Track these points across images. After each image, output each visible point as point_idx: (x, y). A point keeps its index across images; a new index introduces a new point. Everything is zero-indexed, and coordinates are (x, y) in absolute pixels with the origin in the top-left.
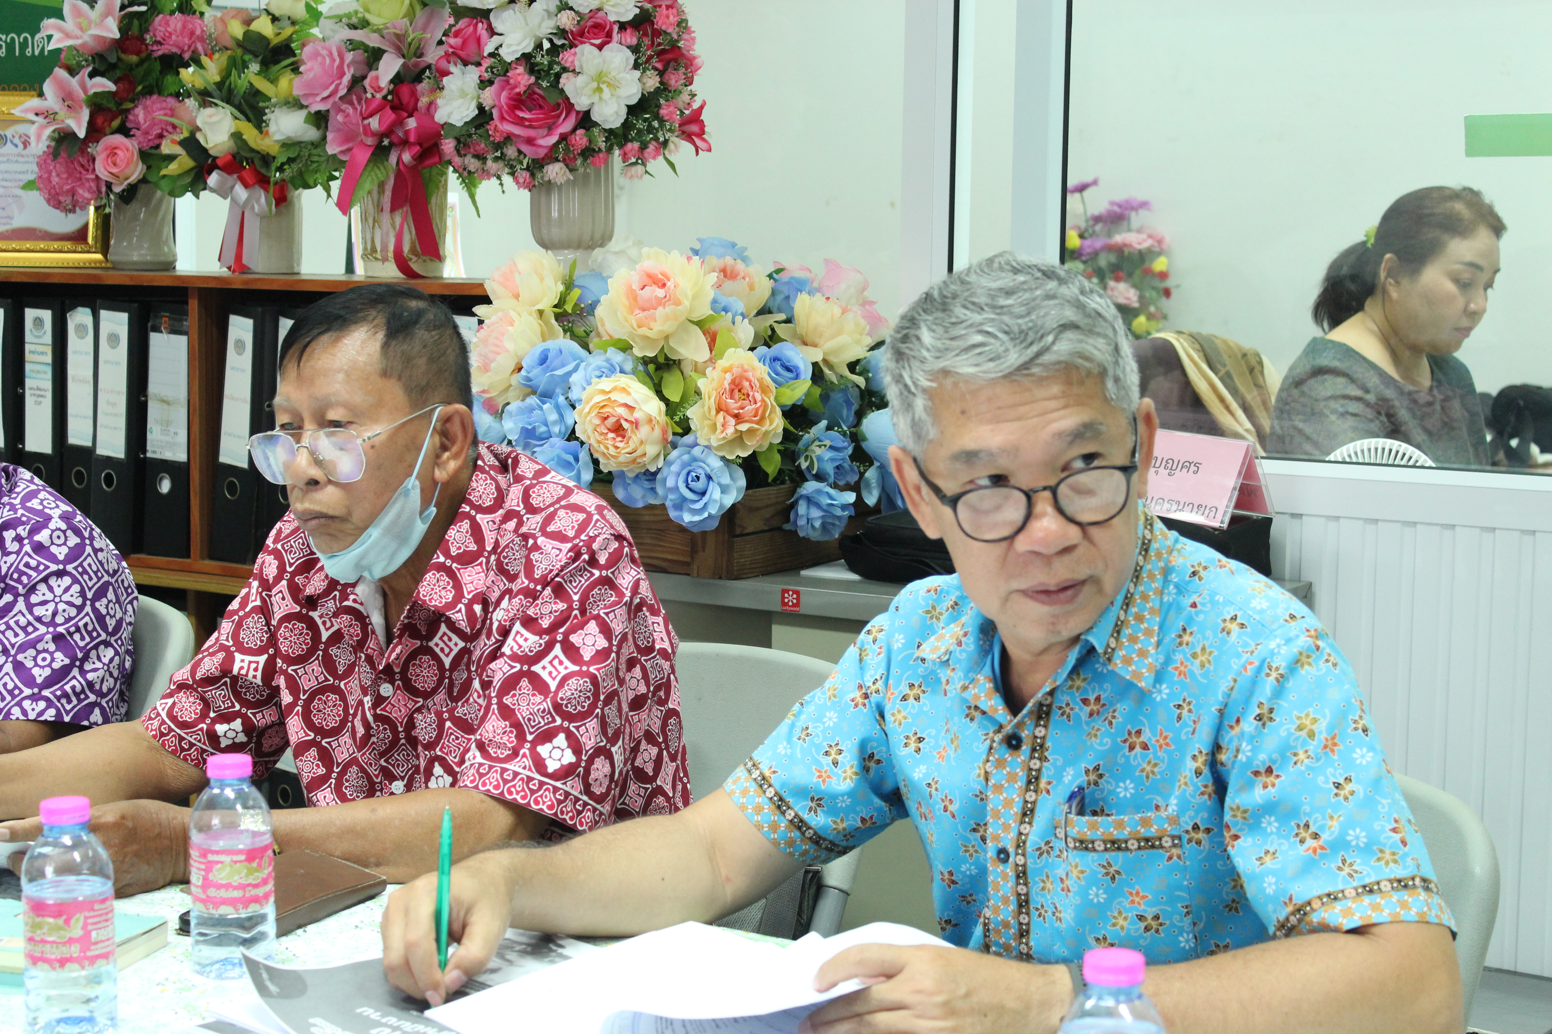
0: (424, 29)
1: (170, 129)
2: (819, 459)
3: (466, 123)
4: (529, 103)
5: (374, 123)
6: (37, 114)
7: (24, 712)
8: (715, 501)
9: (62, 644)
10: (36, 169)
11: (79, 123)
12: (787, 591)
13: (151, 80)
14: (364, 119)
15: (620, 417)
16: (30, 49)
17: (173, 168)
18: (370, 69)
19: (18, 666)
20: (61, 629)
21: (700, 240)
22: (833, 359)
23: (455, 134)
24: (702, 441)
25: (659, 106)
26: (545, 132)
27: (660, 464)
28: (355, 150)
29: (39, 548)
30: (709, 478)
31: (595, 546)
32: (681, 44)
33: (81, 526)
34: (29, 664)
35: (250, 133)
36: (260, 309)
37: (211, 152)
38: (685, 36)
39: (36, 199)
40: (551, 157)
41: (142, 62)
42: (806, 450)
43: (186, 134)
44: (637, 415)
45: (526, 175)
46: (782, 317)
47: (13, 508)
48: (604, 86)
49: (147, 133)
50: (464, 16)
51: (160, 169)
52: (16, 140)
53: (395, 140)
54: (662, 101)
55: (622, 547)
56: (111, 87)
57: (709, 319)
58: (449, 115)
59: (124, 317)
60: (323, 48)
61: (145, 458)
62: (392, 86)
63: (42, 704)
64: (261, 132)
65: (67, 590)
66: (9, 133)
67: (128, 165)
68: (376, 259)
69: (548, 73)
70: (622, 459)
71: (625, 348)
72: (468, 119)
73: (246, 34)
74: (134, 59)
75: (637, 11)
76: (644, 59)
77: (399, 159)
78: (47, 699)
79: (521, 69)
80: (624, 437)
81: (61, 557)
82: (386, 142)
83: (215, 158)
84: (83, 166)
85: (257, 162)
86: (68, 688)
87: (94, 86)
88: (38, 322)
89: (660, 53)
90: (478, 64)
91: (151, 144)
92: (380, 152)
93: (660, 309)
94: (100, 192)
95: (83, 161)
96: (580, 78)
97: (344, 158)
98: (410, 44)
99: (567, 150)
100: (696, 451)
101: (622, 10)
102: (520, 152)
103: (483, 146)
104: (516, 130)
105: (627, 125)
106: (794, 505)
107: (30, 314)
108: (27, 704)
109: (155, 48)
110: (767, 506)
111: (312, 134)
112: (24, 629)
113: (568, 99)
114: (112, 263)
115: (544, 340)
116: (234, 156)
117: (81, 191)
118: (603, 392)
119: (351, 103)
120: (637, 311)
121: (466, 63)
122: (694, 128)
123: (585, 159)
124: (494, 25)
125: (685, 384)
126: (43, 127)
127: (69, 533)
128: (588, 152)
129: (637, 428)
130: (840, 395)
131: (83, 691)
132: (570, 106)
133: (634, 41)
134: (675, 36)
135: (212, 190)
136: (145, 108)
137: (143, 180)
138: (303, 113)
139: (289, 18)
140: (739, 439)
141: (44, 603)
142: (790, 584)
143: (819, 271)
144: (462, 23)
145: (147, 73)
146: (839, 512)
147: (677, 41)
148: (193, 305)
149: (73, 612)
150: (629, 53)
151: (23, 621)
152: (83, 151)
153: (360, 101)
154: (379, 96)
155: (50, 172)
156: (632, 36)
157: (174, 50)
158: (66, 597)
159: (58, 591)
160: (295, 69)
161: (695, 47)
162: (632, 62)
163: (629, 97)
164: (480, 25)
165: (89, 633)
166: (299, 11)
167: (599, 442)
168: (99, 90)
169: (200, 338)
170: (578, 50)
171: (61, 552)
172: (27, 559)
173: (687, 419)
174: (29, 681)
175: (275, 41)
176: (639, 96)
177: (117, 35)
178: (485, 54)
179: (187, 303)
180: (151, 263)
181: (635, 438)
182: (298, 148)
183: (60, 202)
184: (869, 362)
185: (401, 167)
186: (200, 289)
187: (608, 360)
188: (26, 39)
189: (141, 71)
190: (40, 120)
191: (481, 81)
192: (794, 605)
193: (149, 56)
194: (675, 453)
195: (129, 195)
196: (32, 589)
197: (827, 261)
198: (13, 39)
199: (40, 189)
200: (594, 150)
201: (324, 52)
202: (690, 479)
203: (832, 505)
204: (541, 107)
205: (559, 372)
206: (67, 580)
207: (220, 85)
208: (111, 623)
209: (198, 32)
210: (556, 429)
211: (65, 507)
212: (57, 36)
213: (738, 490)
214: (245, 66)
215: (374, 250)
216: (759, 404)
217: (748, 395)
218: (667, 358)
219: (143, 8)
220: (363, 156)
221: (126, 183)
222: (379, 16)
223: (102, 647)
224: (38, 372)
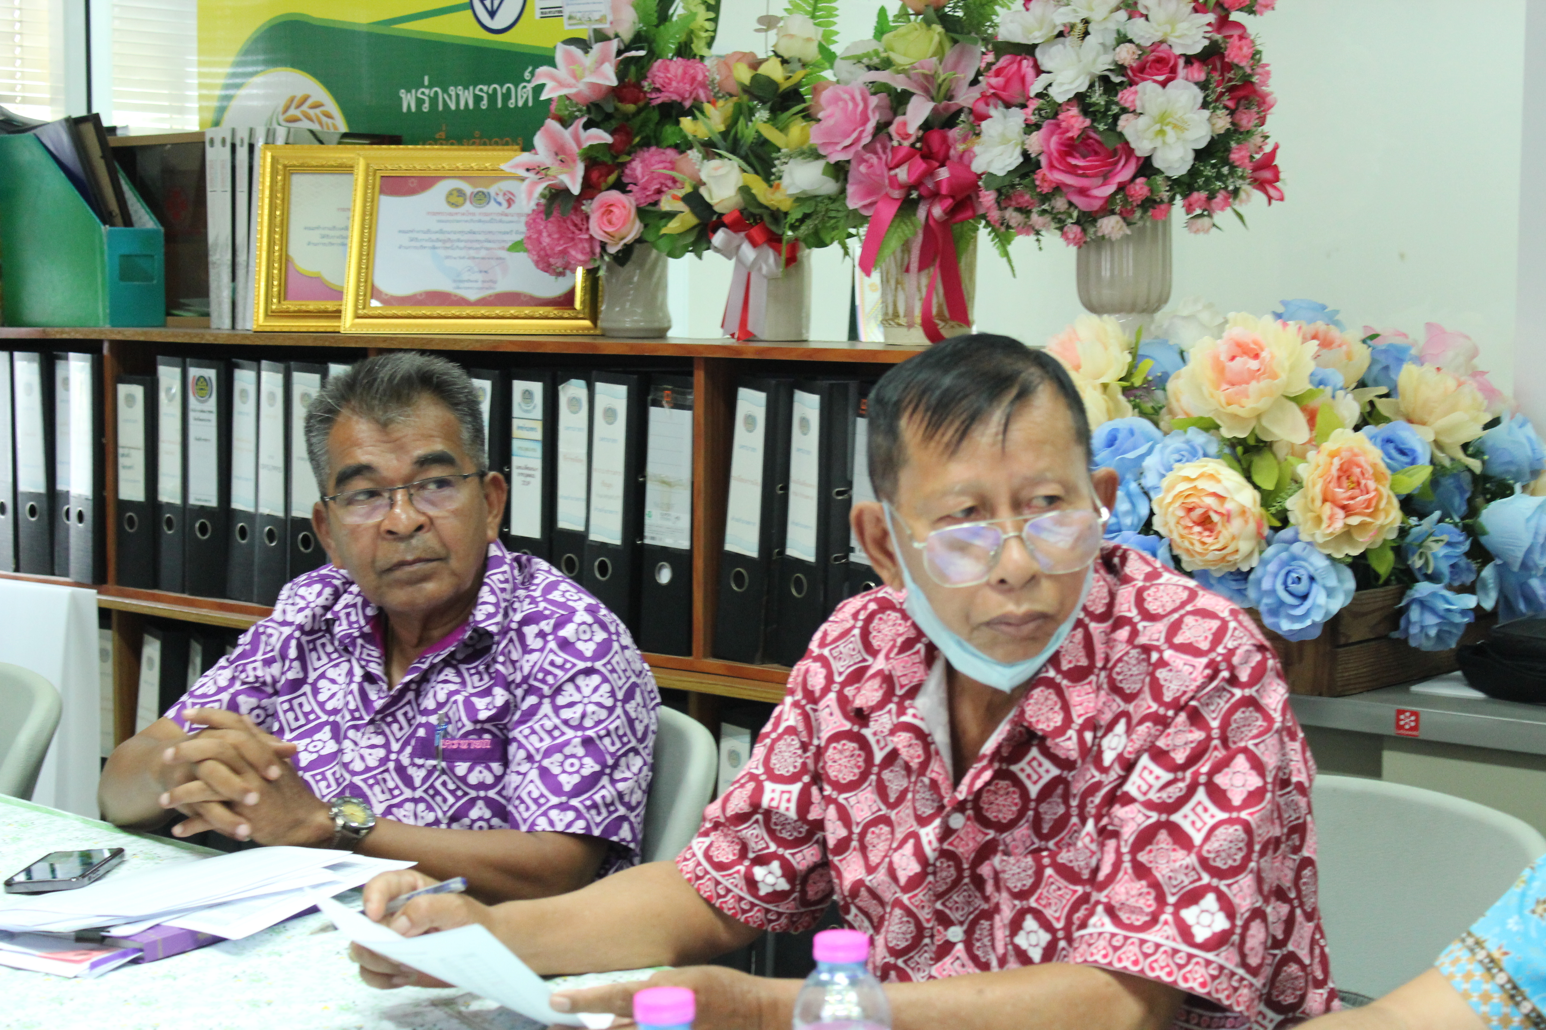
0: (955, 67)
1: (670, 183)
2: (1435, 556)
3: (1009, 172)
4: (1082, 149)
5: (902, 174)
6: (528, 170)
7: (551, 823)
8: (1319, 606)
9: (591, 748)
10: (523, 228)
11: (573, 177)
12: (1403, 712)
13: (649, 131)
14: (891, 169)
15: (1209, 509)
16: (513, 101)
17: (673, 226)
18: (895, 114)
19: (545, 773)
20: (590, 733)
21: (1284, 303)
22: (1445, 440)
23: (997, 184)
24: (1304, 537)
25: (1228, 150)
26: (1099, 181)
27: (1254, 562)
28: (880, 205)
29: (565, 645)
30: (1312, 579)
31: (1235, 660)
32: (1255, 79)
33: (605, 619)
34: (556, 770)
35: (759, 187)
36: (773, 382)
37: (717, 209)
38: (1259, 70)
39: (524, 261)
40: (1107, 210)
41: (639, 111)
42: (1420, 546)
43: (688, 189)
44: (1229, 506)
45: (1077, 229)
46: (1384, 390)
47: (533, 601)
48: (1168, 129)
49: (645, 189)
50: (1005, 53)
51: (659, 229)
52: (500, 199)
53: (924, 193)
54: (1233, 144)
55: (1264, 660)
56: (608, 139)
57: (1309, 394)
58: (989, 163)
59: (622, 390)
60: (846, 92)
61: (643, 545)
62: (921, 133)
63: (570, 815)
64: (771, 186)
65: (596, 689)
66: (493, 190)
67: (624, 224)
68: (899, 325)
69: (1105, 114)
70: (1210, 556)
71: (1210, 427)
72: (1011, 168)
73: (754, 78)
74: (631, 108)
75: (1206, 43)
76: (1213, 97)
77: (929, 214)
78: (575, 809)
79: (1075, 111)
80: (1211, 531)
81: (588, 654)
82: (914, 195)
83: (720, 215)
84: (576, 225)
85: (767, 219)
86: (597, 798)
87: (589, 138)
88: (528, 395)
89: (1231, 90)
90: (1023, 106)
91: (650, 200)
92: (908, 206)
93: (1254, 383)
94: (594, 254)
95: (577, 220)
96: (1142, 120)
97: (865, 213)
98: (940, 86)
99: (1125, 201)
100: (1296, 548)
101: (1189, 42)
102: (1071, 204)
103: (1027, 197)
104: (1069, 180)
105: (1193, 173)
106: (1405, 610)
107: (519, 386)
108: (554, 814)
109: (654, 96)
110: (1374, 611)
111: (830, 187)
112: (549, 732)
113: (1127, 143)
114: (603, 329)
115: (1110, 419)
116: (741, 212)
117: (573, 253)
118: (1188, 479)
119: (875, 153)
120: (1225, 386)
121: (1008, 105)
122: (1267, 174)
123: (1145, 211)
124: (1039, 62)
125: (1280, 470)
126: (535, 184)
127: (596, 627)
128: (1149, 203)
129: (1228, 521)
130: (1451, 480)
131: (612, 804)
132: (1129, 151)
133: (1202, 77)
134: (1248, 71)
135: (717, 250)
136: (643, 161)
137: (639, 240)
138: (820, 165)
139: (800, 60)
140: (1348, 534)
141: (571, 705)
142: (1405, 704)
143: (1418, 336)
144: (1003, 61)
145: (644, 124)
146: (1458, 619)
147: (1250, 76)
148: (699, 378)
149: (603, 714)
150: (1196, 90)
151: (549, 725)
152: (577, 209)
153: (884, 148)
154: (906, 144)
155: (540, 233)
156: (1200, 71)
157: (675, 97)
158: (596, 698)
159: (587, 691)
160: (808, 116)
161: (1271, 82)
162: (1200, 100)
163: (1196, 140)
164: (1025, 62)
165: (620, 737)
166: (811, 53)
167: (1182, 537)
168: (595, 142)
169: (706, 412)
170: (1140, 87)
171: (588, 649)
172: (552, 656)
173: (1286, 511)
174: (557, 789)
175: (785, 85)
176: (1208, 139)
177: (614, 82)
178: (1032, 94)
179: (691, 374)
180: (646, 330)
181: (1226, 533)
182: (813, 203)
183: (549, 265)
184: (1483, 443)
185: (931, 222)
186: (707, 360)
187: (1188, 442)
188: (509, 89)
189: (637, 122)
190: (531, 175)
191: (1028, 126)
192: (1411, 729)
193: (648, 104)
194: (1270, 551)
195: (624, 256)
196: (558, 690)
197: (1429, 326)
198: (495, 90)
199: (528, 251)
200: (1155, 201)
201: (846, 97)
202: (1289, 581)
203: (1449, 610)
204: (1096, 153)
205: (1131, 455)
206: (596, 679)
207: (724, 135)
208: (640, 728)
209: (700, 78)
210: (1128, 521)
211: (588, 600)
212: (550, 84)
213: (1346, 593)
214: (751, 112)
215: (896, 315)
216: (1372, 494)
217: (1359, 484)
218: (1258, 440)
219: (642, 53)
220: (888, 211)
221: (622, 243)
222: (905, 55)
223: (631, 754)
224: (527, 449)
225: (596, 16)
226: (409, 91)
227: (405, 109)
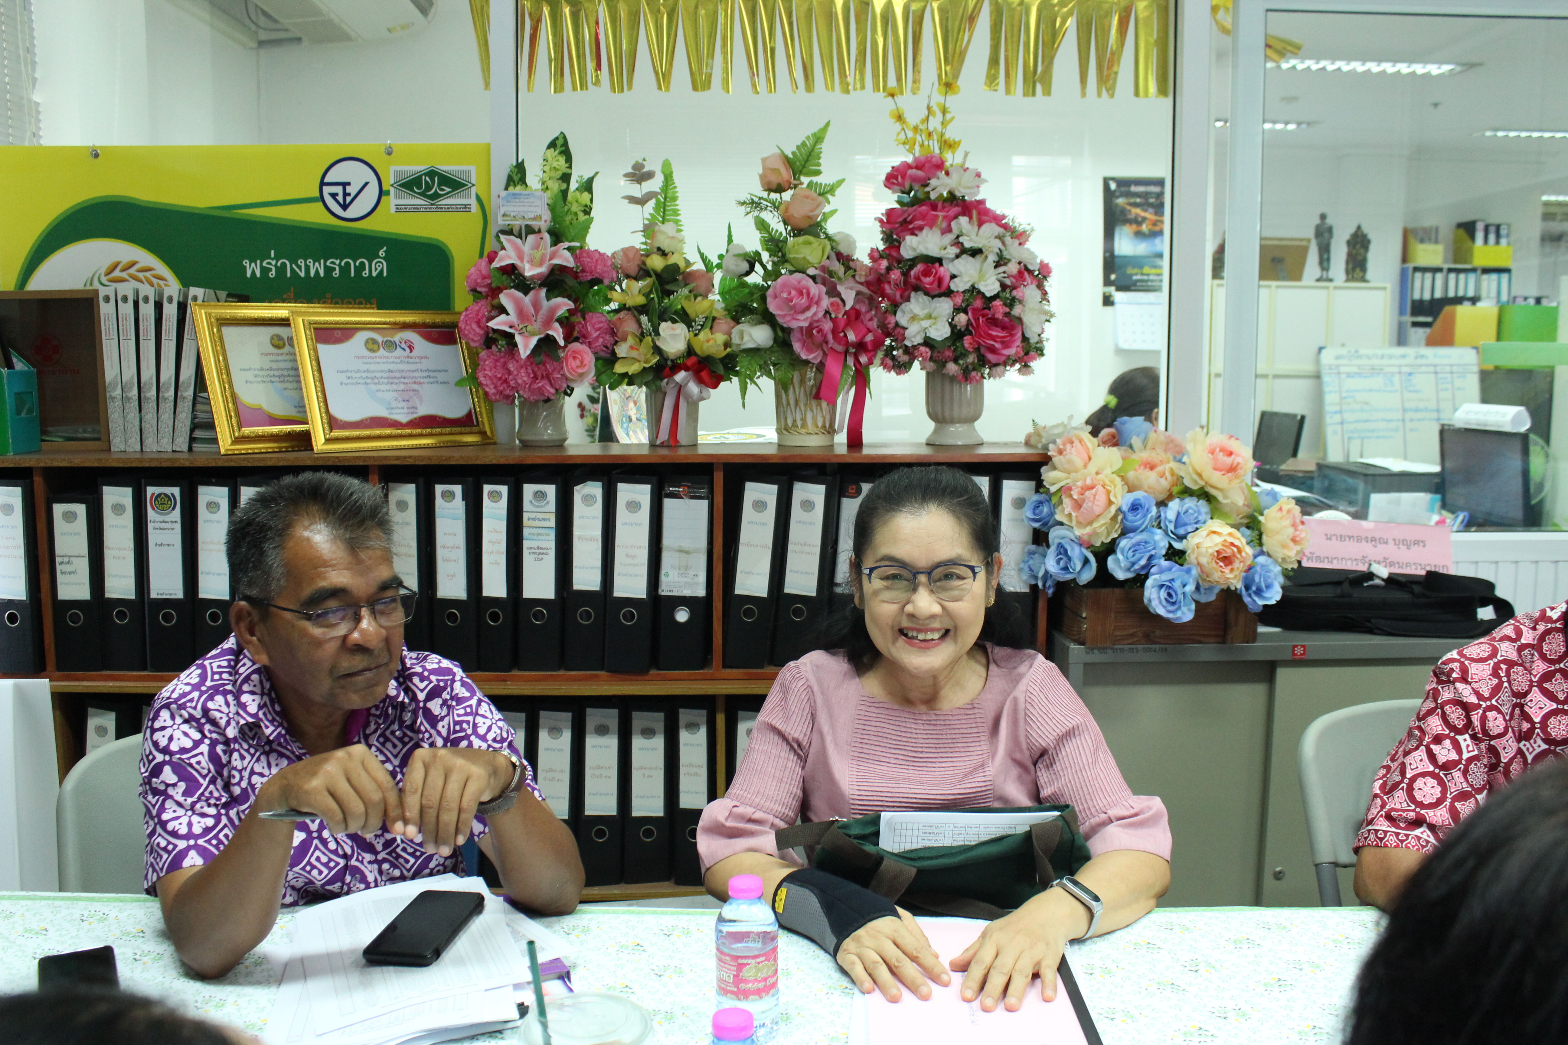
6: (511, 327)
11: (557, 333)
12: (1297, 646)
14: (837, 333)
16: (366, 272)
49: (594, 341)
56: (572, 305)
61: (662, 596)
72: (947, 336)
77: (856, 361)
82: (852, 350)
87: (559, 304)
88: (540, 494)
90: (950, 297)
107: (531, 489)
109: (582, 275)
121: (930, 295)
136: (588, 321)
148: (719, 477)
154: (840, 316)
157: (599, 276)
168: (566, 308)
185: (859, 367)
191: (955, 309)
192: (1302, 654)
198: (348, 264)
209: (609, 263)
224: (539, 534)
225: (531, 215)
226: (252, 260)
227: (249, 274)
